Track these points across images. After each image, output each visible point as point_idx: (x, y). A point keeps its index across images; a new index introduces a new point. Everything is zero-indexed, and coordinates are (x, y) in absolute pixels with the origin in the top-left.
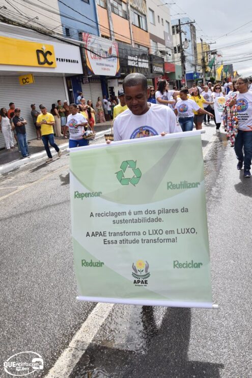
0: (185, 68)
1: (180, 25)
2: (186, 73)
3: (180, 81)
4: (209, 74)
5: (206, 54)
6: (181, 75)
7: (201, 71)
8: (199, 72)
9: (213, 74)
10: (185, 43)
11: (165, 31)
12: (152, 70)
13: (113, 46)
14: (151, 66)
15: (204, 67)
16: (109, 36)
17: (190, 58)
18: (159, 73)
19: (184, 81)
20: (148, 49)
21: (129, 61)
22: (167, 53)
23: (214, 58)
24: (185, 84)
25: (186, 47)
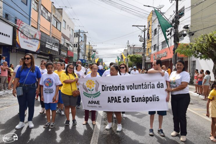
0: (79, 56)
1: (79, 32)
2: (80, 58)
3: (76, 62)
6: (76, 59)
7: (87, 59)
9: (93, 62)
10: (81, 42)
11: (71, 34)
12: (60, 53)
13: (38, 33)
14: (60, 50)
15: (89, 57)
16: (36, 26)
17: (82, 51)
18: (64, 56)
21: (46, 44)
22: (70, 46)
23: (95, 54)
25: (81, 45)
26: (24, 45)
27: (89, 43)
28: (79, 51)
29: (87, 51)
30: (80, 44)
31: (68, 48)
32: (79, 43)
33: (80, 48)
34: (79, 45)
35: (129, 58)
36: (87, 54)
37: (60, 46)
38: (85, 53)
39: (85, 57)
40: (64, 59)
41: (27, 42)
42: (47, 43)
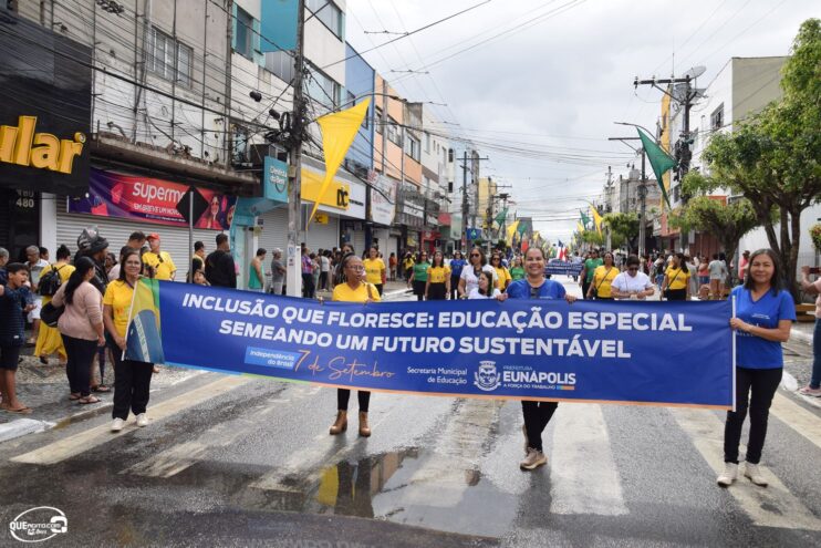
4: (495, 235)
9: (501, 233)
12: (425, 221)
14: (425, 216)
16: (380, 168)
20: (418, 187)
21: (405, 207)
26: (377, 217)
35: (608, 223)
37: (425, 202)
41: (381, 209)
42: (406, 202)
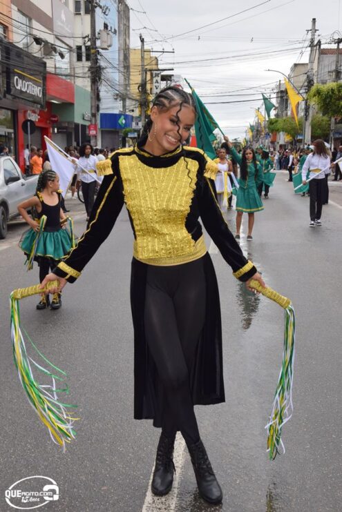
0: (98, 98)
2: (101, 111)
3: (84, 127)
5: (149, 73)
6: (88, 115)
7: (136, 113)
8: (131, 114)
10: (104, 34)
15: (143, 104)
17: (113, 74)
18: (29, 99)
19: (95, 128)
22: (55, 50)
24: (95, 137)
25: (105, 46)
27: (142, 41)
28: (96, 75)
29: (136, 78)
30: (98, 43)
31: (45, 64)
32: (93, 37)
33: (102, 63)
34: (94, 45)
36: (134, 90)
38: (127, 85)
39: (128, 102)
40: (34, 112)
